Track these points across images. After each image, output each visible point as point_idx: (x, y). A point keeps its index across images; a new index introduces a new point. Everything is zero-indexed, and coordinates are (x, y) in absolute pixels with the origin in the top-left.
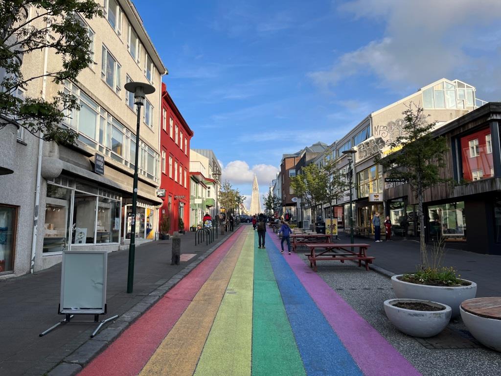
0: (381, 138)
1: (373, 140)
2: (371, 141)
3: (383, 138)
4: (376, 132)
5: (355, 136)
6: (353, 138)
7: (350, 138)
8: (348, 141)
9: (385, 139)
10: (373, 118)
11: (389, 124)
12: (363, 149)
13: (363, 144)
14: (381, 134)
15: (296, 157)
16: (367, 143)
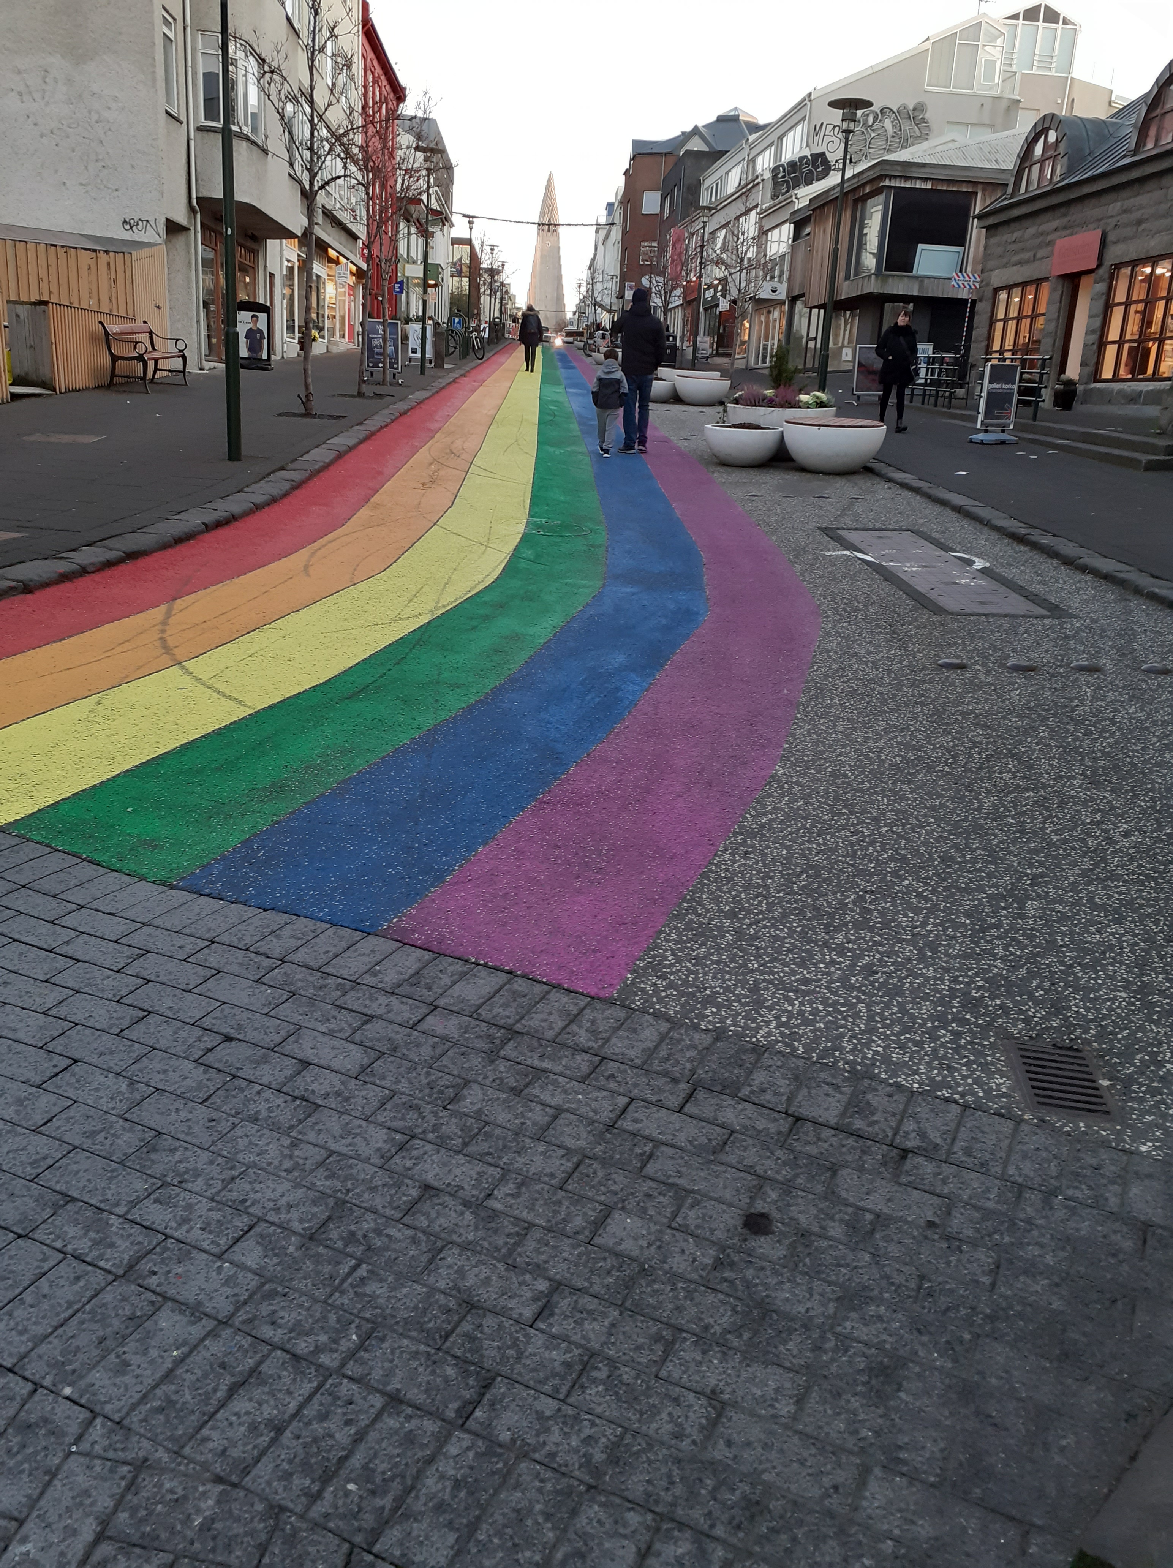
0: (823, 154)
1: (806, 157)
2: (801, 159)
3: (827, 154)
4: (816, 138)
5: (784, 135)
6: (780, 138)
7: (774, 137)
8: (771, 145)
9: (831, 158)
10: (814, 103)
12: (784, 177)
13: (782, 165)
14: (825, 144)
15: (667, 154)
16: (792, 165)
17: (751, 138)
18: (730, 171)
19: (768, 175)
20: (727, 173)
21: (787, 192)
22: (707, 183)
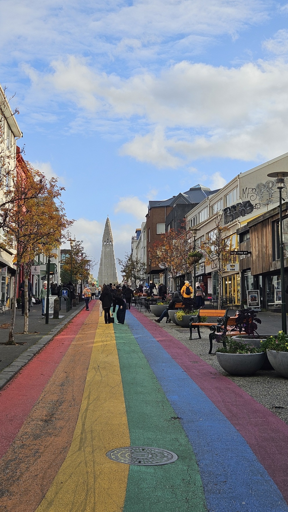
0: (249, 201)
1: (240, 203)
2: (238, 204)
3: (251, 202)
4: (244, 195)
5: (227, 194)
6: (225, 196)
7: (222, 195)
8: (221, 199)
9: (253, 203)
10: (241, 179)
11: (258, 186)
12: (230, 213)
13: (229, 208)
14: (249, 197)
15: (166, 207)
16: (234, 207)
17: (210, 197)
18: (200, 212)
19: (221, 213)
20: (199, 213)
21: (233, 220)
22: (189, 218)
